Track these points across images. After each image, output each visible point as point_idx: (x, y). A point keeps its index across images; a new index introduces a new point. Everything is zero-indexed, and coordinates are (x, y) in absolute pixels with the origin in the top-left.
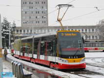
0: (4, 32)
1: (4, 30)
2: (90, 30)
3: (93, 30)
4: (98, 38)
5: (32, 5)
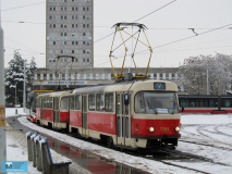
0: (15, 77)
1: (15, 73)
4: (182, 90)
5: (65, 30)
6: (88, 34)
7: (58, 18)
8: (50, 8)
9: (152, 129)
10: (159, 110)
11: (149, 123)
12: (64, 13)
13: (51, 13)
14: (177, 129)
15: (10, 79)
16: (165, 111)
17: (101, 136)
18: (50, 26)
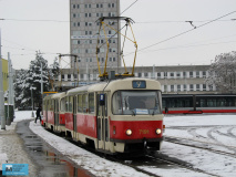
0: (35, 78)
1: (35, 75)
2: (198, 74)
3: (204, 74)
4: (214, 88)
5: (90, 28)
6: (113, 32)
7: (82, 15)
8: (74, 6)
9: (129, 132)
10: (138, 111)
11: (126, 125)
12: (88, 11)
13: (75, 11)
14: (159, 131)
15: (30, 81)
16: (145, 111)
17: (87, 139)
18: (74, 25)
